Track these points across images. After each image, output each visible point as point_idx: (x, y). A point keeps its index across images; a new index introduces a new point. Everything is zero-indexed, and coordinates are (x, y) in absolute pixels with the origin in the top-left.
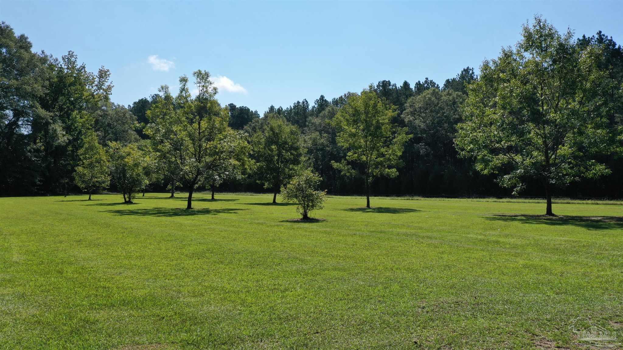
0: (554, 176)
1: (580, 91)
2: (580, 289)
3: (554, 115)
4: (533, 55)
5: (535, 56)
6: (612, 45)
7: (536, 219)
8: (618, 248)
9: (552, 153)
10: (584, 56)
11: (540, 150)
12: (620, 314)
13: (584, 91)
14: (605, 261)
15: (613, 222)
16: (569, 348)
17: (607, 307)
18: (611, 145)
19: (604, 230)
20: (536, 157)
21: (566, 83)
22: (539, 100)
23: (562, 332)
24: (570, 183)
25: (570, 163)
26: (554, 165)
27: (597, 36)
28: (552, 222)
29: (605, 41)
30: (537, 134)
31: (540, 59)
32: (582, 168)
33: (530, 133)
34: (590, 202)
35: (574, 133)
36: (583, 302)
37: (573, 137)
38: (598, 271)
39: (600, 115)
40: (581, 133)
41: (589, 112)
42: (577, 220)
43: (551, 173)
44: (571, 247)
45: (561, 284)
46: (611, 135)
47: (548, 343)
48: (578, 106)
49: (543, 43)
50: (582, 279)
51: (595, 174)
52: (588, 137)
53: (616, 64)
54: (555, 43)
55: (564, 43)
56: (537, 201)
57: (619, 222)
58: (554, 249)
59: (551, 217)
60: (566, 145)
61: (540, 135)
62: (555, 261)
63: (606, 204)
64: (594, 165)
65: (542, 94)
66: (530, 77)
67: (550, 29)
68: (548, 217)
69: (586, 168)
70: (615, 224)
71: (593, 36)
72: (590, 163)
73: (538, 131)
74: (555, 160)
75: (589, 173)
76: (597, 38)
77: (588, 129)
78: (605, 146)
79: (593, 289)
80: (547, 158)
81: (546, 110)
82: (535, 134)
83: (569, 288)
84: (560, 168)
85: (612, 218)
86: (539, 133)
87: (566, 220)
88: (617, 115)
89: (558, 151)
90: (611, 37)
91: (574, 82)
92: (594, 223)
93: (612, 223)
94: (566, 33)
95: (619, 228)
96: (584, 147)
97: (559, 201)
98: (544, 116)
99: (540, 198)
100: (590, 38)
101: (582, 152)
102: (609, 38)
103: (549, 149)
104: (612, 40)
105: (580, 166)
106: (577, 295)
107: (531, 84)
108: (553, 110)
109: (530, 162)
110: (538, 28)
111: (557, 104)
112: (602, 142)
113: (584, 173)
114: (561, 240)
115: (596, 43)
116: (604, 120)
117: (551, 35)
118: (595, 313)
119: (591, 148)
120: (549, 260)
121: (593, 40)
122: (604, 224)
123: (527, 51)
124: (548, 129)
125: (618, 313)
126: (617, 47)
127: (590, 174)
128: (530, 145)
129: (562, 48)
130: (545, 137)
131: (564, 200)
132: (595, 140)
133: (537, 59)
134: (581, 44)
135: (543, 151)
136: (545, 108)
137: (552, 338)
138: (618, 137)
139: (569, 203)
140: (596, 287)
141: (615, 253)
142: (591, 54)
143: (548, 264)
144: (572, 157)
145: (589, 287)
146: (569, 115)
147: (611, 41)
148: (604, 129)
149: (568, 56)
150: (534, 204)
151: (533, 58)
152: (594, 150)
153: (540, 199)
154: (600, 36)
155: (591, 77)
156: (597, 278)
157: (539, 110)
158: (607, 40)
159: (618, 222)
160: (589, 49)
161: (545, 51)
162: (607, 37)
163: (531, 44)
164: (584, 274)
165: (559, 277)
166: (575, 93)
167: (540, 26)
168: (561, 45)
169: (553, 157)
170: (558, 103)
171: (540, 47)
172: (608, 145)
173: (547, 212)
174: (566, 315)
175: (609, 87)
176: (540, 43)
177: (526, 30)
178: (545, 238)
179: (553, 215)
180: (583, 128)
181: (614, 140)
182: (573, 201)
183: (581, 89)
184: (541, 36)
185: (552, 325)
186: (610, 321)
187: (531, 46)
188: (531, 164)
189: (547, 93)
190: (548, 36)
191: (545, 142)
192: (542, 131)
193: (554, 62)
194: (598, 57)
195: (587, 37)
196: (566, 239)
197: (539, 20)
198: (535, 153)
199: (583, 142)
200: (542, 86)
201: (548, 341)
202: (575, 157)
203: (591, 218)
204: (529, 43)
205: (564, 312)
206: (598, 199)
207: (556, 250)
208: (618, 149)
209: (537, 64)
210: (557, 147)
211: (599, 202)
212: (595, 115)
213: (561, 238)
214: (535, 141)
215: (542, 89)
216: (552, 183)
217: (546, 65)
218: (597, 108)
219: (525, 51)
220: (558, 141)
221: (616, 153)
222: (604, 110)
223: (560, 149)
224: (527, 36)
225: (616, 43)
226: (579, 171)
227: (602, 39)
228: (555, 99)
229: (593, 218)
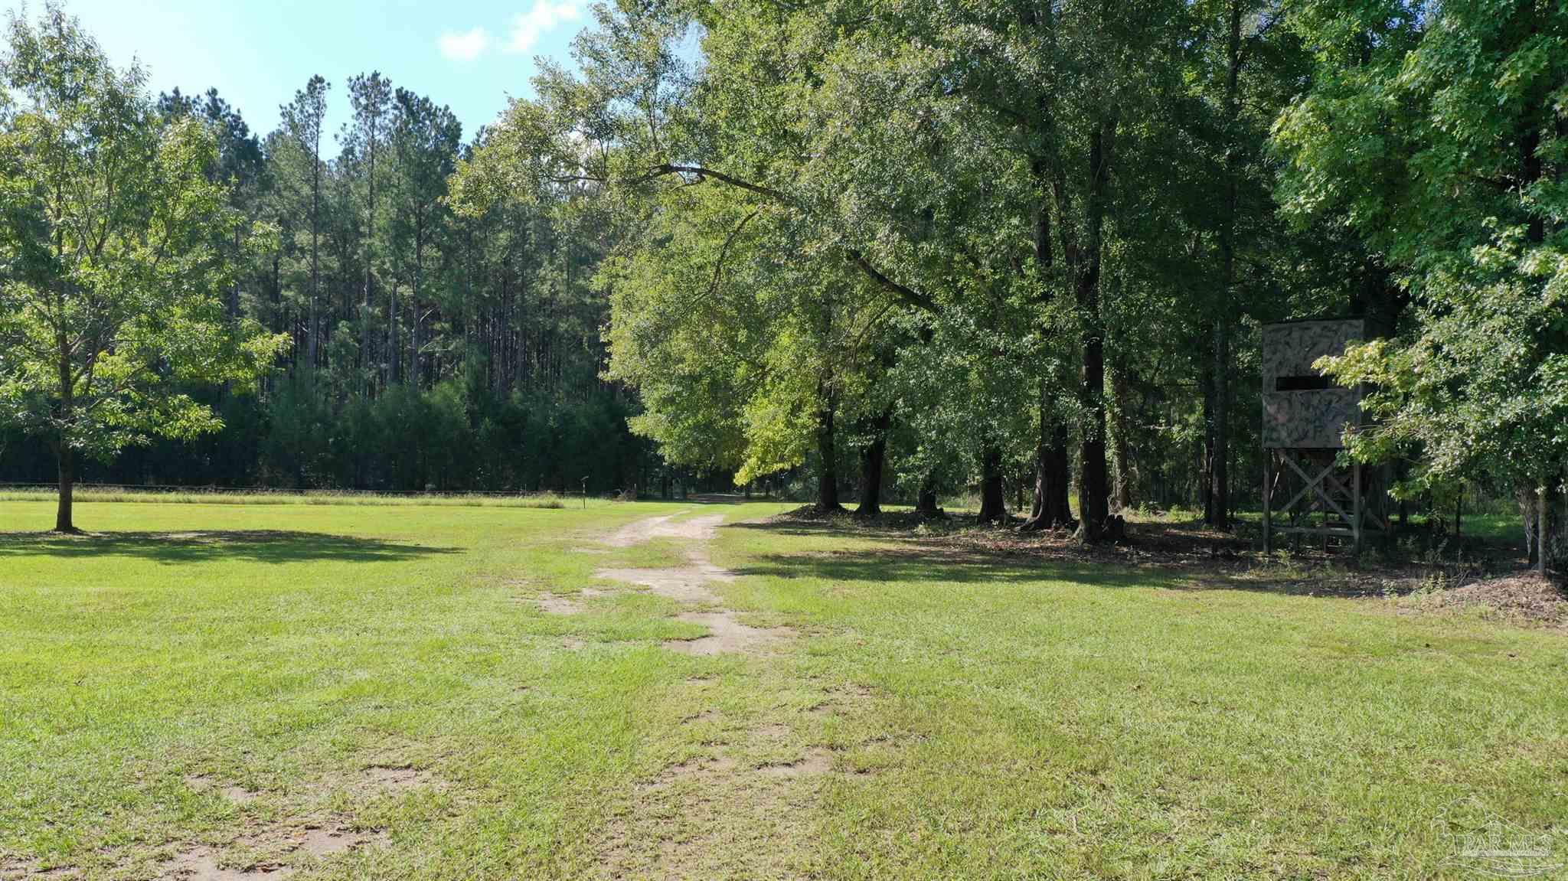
0: (81, 430)
1: (160, 222)
2: (123, 709)
3: (89, 270)
4: (38, 100)
5: (43, 106)
6: (240, 130)
7: (24, 543)
8: (225, 601)
9: (80, 369)
10: (170, 138)
11: (47, 359)
12: (211, 755)
13: (170, 224)
14: (194, 636)
15: (220, 544)
16: (74, 866)
17: (182, 743)
18: (226, 362)
19: (198, 563)
20: (36, 376)
21: (125, 193)
22: (48, 224)
23: (62, 829)
24: (123, 448)
25: (125, 399)
26: (86, 400)
27: (206, 100)
28: (72, 548)
29: (224, 116)
30: (42, 316)
31: (57, 117)
32: (156, 414)
33: (19, 309)
34: (172, 496)
35: (139, 324)
36: (128, 740)
37: (138, 334)
38: (174, 660)
39: (202, 288)
40: (156, 326)
41: (178, 278)
42: (136, 542)
43: (73, 422)
44: (114, 609)
45: (75, 704)
46: (226, 338)
47: (19, 865)
48: (153, 259)
49: (67, 77)
50: (131, 685)
51: (186, 430)
52: (173, 338)
53: (246, 177)
54: (99, 86)
55: (121, 91)
56: (33, 495)
57: (234, 544)
58: (67, 618)
59: (68, 536)
60: (117, 351)
61: (50, 319)
62: (67, 650)
63: (210, 502)
64: (184, 407)
65: (59, 210)
66: (28, 160)
67: (88, 47)
68: (61, 537)
69: (165, 413)
70: (224, 548)
71: (198, 97)
72: (176, 402)
73: (44, 308)
74: (88, 389)
75: (171, 426)
76: (207, 105)
77: (176, 318)
78: (212, 364)
79: (156, 706)
80: (67, 383)
81: (68, 255)
82: (33, 313)
83: (94, 713)
84: (100, 409)
85: (219, 534)
86: (47, 313)
87: (106, 544)
88: (244, 295)
89: (96, 366)
90: (239, 111)
91: (143, 197)
92: (178, 548)
93: (217, 545)
94: (128, 69)
95: (232, 555)
96: (162, 362)
97: (97, 496)
98: (64, 269)
99: (44, 486)
100: (192, 99)
101: (157, 372)
102: (234, 111)
103: (74, 358)
104: (240, 118)
105: (151, 408)
106: (115, 725)
107: (29, 178)
108: (87, 258)
109: (17, 389)
110: (53, 32)
111: (99, 247)
112: (206, 351)
113: (160, 426)
114: (88, 594)
115: (205, 115)
116: (215, 301)
117: (88, 61)
118: (153, 764)
119: (180, 364)
120: (52, 646)
121: (197, 106)
122: (200, 548)
123: (18, 86)
124: (71, 306)
125: (208, 755)
126: (250, 136)
127: (173, 430)
128: (19, 342)
129: (116, 102)
130: (62, 327)
131: (108, 492)
132: (190, 347)
133: (48, 116)
134: (169, 108)
135: (54, 362)
136: (66, 250)
137: (32, 849)
138: (243, 344)
139: (121, 501)
140: (165, 700)
141: (219, 613)
142: (189, 138)
143: (46, 658)
144: (133, 382)
145: (147, 703)
146: (126, 276)
147: (237, 118)
148: (211, 322)
149: (132, 128)
150: (25, 504)
151: (36, 108)
152: (185, 370)
153: (42, 489)
154: (214, 100)
155: (187, 193)
156: (169, 678)
157: (47, 254)
158: (228, 114)
159: (231, 543)
160: (185, 122)
161: (71, 98)
162: (229, 107)
163: (31, 71)
164: (138, 674)
165: (73, 688)
166: (146, 226)
167: (60, 30)
168: (113, 94)
169: (83, 379)
170: (103, 241)
171: (58, 85)
172: (218, 361)
173: (58, 523)
174: (79, 782)
175: (228, 225)
176: (60, 74)
177: (19, 29)
178: (46, 591)
179: (75, 531)
180: (162, 315)
181: (233, 350)
182: (132, 496)
183: (163, 217)
184: (62, 58)
185: (36, 817)
186: (186, 776)
187: (33, 76)
188: (20, 394)
189: (74, 211)
190: (80, 63)
191: (61, 339)
192: (55, 309)
193: (96, 132)
194: (204, 147)
195: (183, 94)
196: (103, 589)
197: (58, 12)
198: (32, 367)
199: (160, 349)
200: (59, 189)
201: (20, 860)
202: (141, 386)
203: (170, 536)
204: (26, 67)
205: (73, 777)
206: (192, 489)
207: (71, 619)
208: (240, 373)
209: (47, 130)
210: (95, 355)
211: (194, 497)
212: (191, 285)
213: (90, 589)
214: (35, 334)
215: (59, 198)
216: (74, 447)
217: (72, 137)
218: (199, 270)
219: (15, 84)
220: (99, 339)
221: (237, 381)
222: (213, 277)
223: (103, 361)
224: (21, 47)
225: (249, 127)
226: (149, 419)
227: (219, 109)
228: (96, 230)
229: (175, 536)
